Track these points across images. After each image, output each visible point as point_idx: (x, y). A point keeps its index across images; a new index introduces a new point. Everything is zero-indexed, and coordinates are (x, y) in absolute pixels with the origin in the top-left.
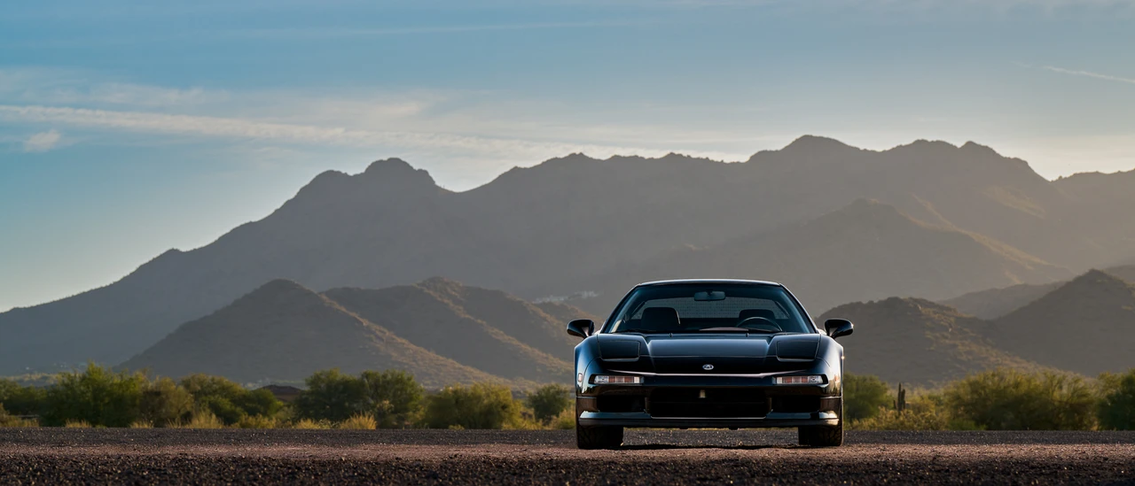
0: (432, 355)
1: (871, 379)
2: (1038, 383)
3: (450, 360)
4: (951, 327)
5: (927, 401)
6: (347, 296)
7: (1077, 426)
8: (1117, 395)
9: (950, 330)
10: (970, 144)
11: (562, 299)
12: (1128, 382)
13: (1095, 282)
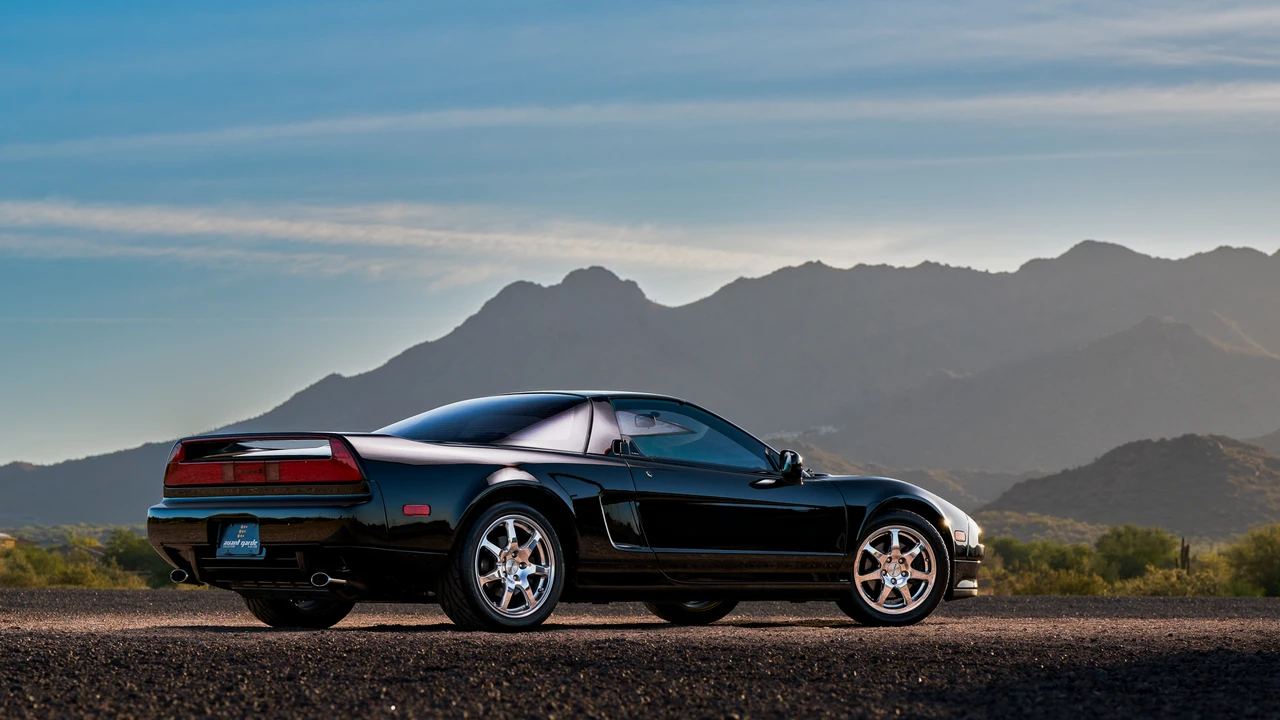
1: (1157, 532)
4: (1258, 469)
5: (1216, 559)
9: (1257, 473)
11: (795, 435)
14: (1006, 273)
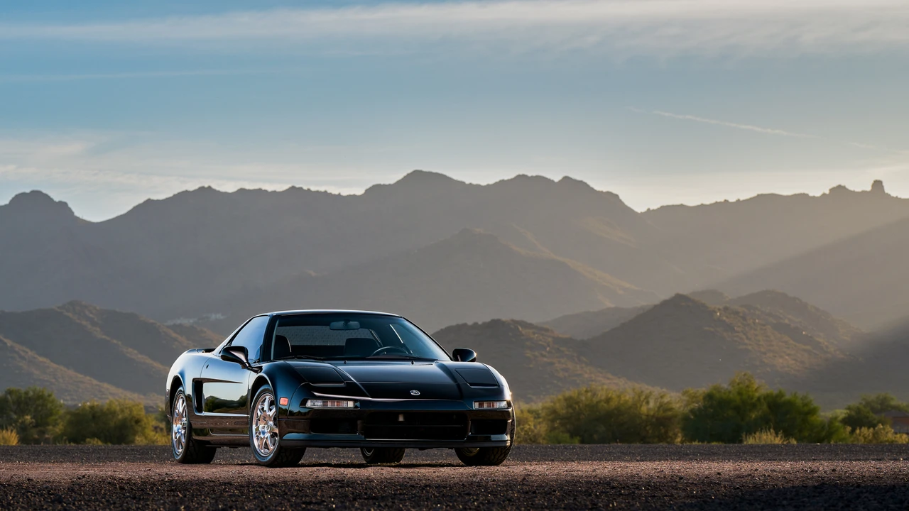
0: (71, 372)
2: (627, 398)
3: (88, 378)
4: (549, 346)
5: (526, 415)
7: (662, 438)
8: (699, 409)
9: (548, 349)
10: (566, 179)
11: (191, 321)
12: (709, 397)
13: (679, 305)
14: (354, 196)
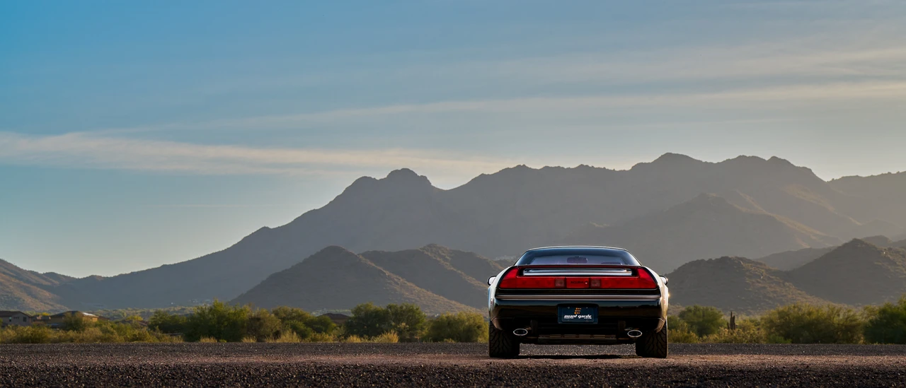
0: (430, 293)
1: (711, 309)
2: (824, 312)
3: (440, 297)
4: (762, 275)
5: (749, 323)
6: (375, 256)
7: (849, 340)
8: (876, 320)
9: (762, 277)
10: (774, 158)
11: (512, 258)
12: (883, 312)
13: (856, 247)
14: (624, 171)
